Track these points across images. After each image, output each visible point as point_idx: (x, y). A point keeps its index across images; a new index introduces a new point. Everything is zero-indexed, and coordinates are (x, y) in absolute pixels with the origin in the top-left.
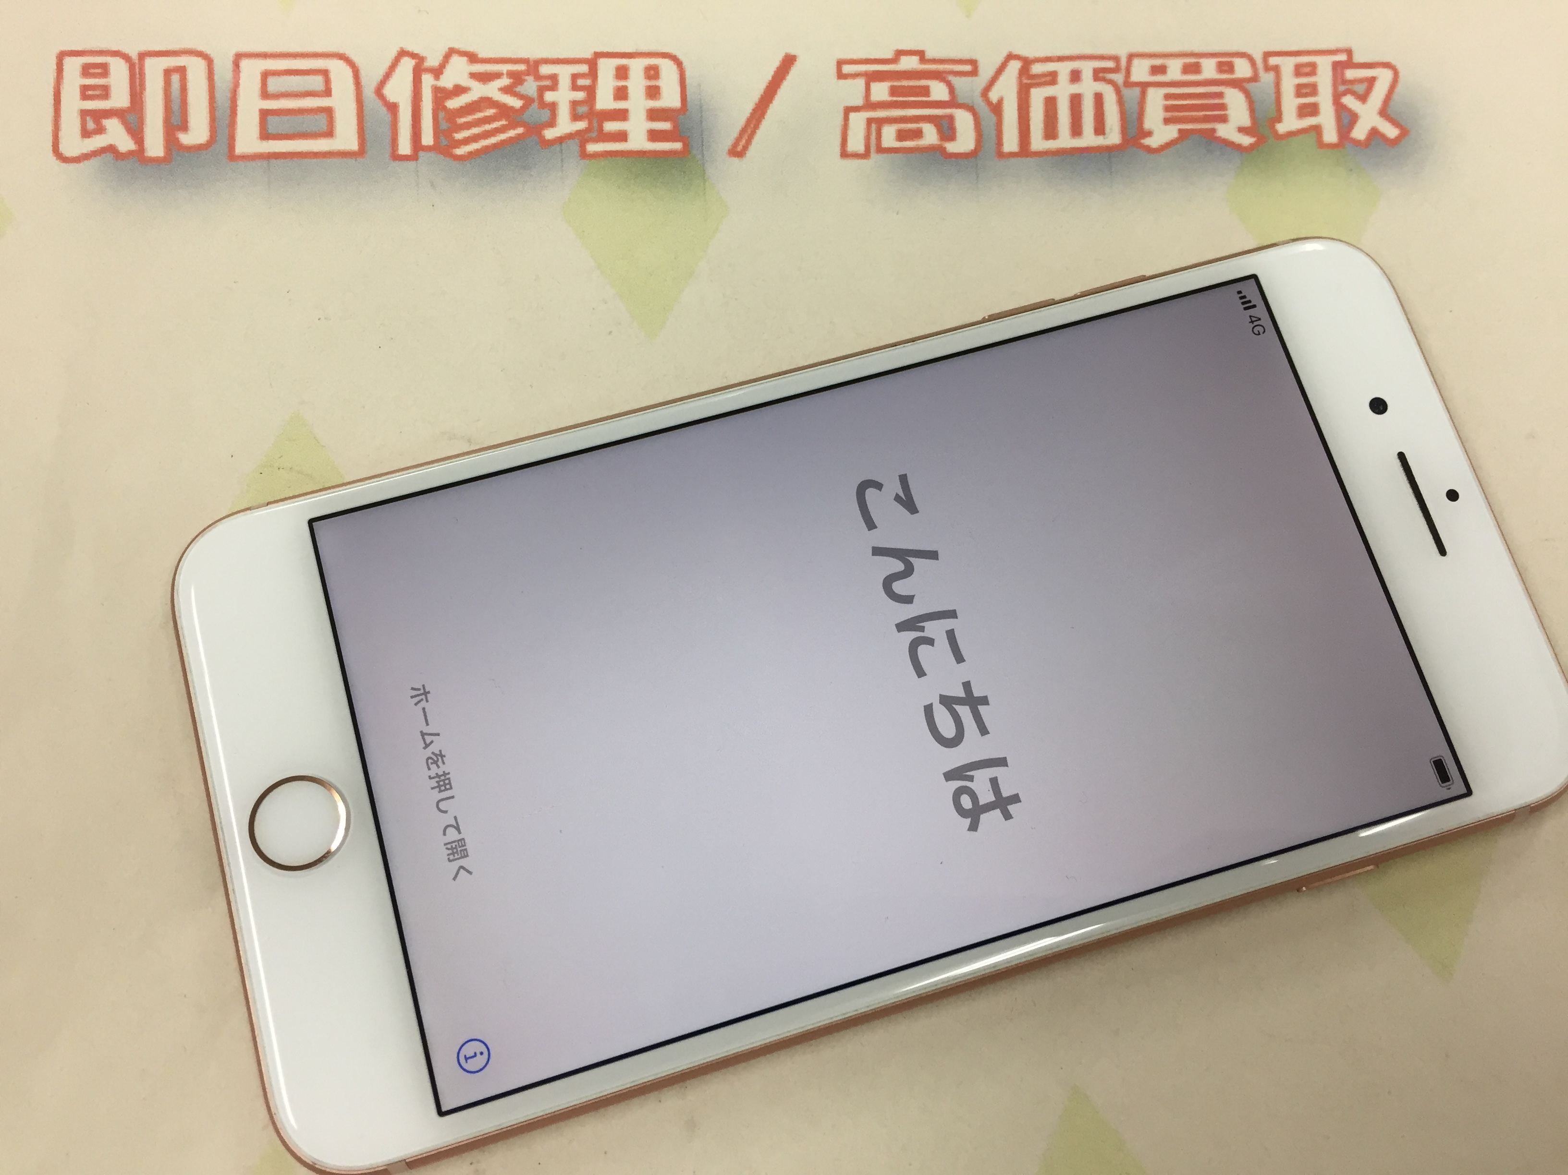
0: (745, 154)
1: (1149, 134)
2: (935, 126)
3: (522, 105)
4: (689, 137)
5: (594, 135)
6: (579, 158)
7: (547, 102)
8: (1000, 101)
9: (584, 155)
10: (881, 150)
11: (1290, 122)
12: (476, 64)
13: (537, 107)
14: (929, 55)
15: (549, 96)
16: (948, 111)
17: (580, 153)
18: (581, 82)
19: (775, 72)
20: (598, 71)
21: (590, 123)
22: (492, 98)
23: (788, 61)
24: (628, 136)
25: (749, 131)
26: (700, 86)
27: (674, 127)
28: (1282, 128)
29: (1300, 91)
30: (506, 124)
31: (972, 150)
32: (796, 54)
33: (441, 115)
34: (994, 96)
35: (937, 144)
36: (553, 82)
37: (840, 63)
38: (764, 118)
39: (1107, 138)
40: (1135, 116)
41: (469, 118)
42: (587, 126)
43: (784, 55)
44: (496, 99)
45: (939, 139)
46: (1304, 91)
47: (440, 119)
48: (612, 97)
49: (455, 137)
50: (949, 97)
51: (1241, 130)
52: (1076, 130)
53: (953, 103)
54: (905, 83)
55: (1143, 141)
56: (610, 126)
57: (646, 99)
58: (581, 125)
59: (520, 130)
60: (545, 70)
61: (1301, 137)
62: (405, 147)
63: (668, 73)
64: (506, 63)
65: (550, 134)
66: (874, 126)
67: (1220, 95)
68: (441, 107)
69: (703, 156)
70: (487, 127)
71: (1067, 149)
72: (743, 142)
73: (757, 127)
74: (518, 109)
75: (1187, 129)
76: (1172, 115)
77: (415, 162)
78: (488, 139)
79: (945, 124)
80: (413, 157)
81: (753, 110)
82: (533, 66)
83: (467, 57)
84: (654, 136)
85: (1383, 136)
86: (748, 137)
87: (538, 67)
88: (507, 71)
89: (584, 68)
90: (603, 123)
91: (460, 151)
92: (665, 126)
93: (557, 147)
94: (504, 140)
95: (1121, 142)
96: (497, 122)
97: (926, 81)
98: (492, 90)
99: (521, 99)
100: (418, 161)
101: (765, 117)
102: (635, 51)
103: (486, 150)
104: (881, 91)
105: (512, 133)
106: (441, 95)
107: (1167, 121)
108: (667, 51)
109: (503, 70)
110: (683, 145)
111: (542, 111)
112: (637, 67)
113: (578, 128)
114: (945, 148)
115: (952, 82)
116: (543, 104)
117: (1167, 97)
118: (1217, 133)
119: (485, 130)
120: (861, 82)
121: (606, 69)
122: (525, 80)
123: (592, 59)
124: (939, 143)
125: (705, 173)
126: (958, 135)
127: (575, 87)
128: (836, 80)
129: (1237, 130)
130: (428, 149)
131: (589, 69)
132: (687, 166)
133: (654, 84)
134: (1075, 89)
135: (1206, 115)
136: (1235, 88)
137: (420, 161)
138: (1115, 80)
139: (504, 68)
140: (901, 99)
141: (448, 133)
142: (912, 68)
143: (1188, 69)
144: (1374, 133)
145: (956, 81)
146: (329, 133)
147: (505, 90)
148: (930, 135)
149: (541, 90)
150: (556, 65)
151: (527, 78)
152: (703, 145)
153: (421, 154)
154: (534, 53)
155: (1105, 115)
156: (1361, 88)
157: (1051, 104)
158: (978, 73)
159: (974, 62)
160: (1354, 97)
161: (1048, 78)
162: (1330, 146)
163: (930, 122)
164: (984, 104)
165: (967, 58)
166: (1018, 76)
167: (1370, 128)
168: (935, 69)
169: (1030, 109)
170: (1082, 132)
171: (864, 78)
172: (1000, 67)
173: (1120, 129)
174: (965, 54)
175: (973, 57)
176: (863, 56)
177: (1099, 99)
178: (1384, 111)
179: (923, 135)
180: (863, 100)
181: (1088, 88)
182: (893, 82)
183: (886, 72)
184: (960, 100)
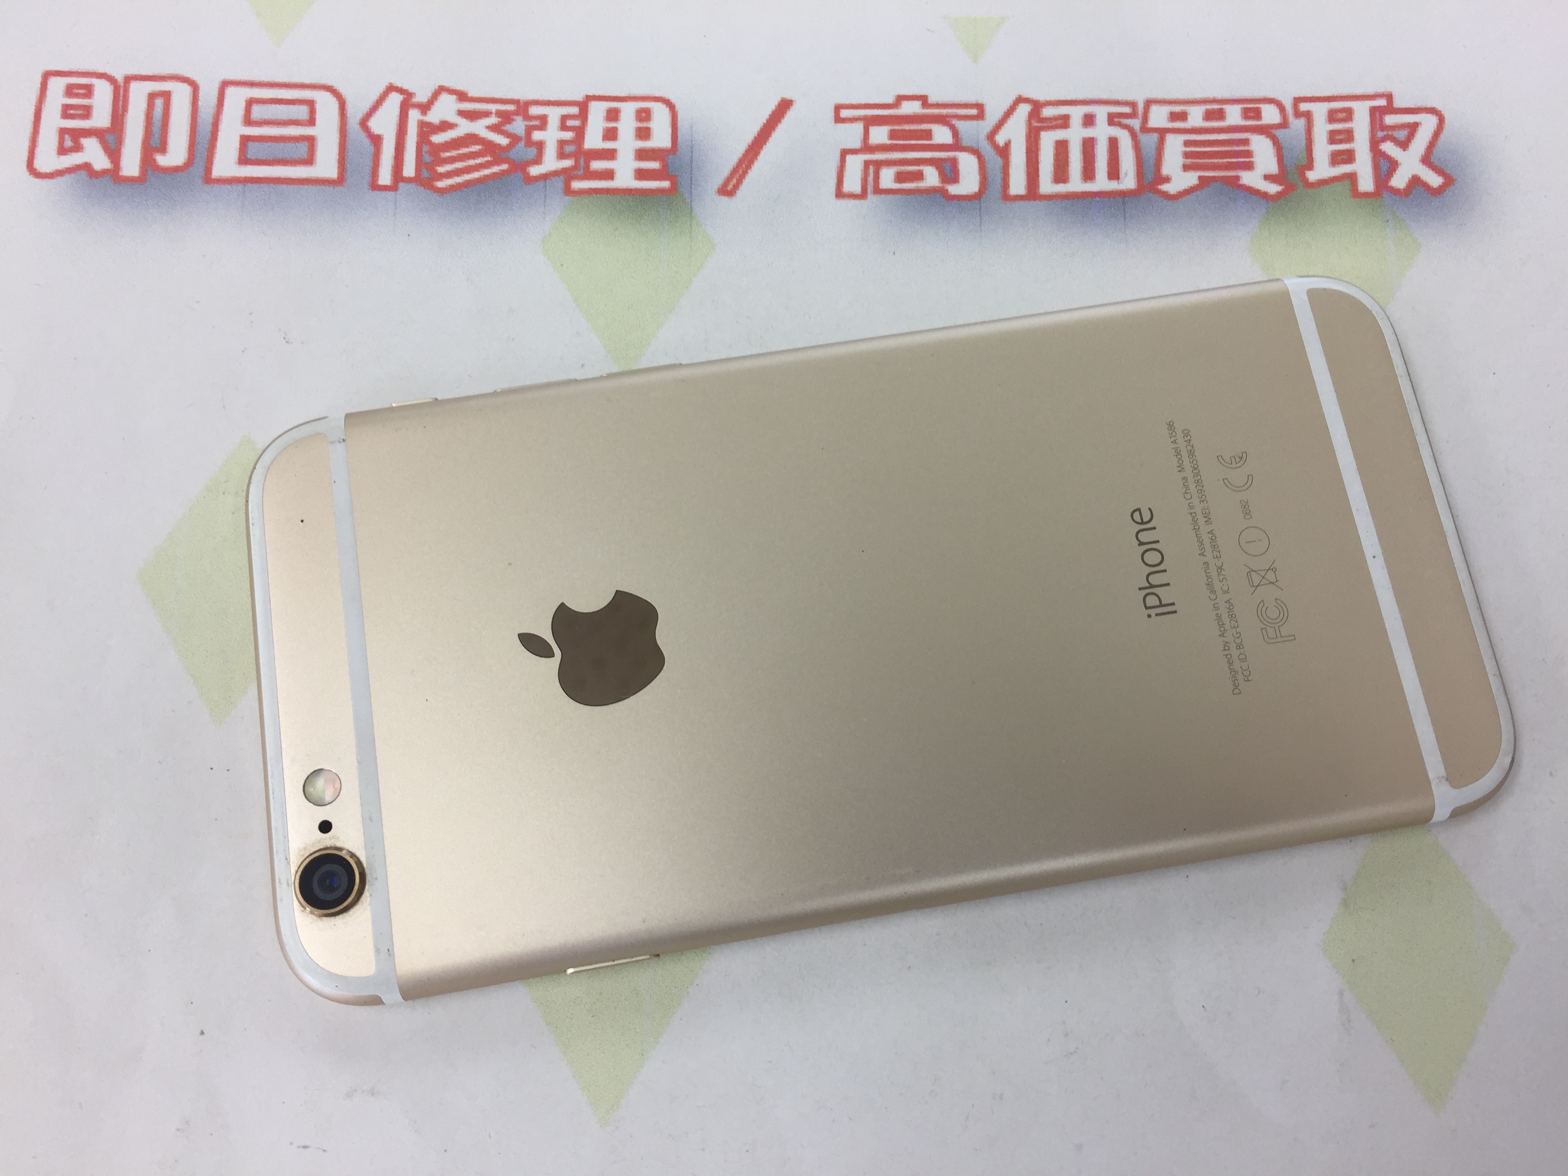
0: (735, 193)
1: (1167, 180)
2: (937, 168)
3: (508, 143)
4: (676, 176)
5: (581, 172)
6: (563, 194)
7: (535, 141)
8: (1008, 144)
9: (568, 191)
10: (878, 191)
11: (1322, 170)
12: (465, 103)
13: (523, 146)
14: (932, 100)
15: (537, 136)
16: (951, 154)
17: (564, 189)
18: (570, 123)
19: (770, 115)
20: (589, 113)
21: (577, 162)
22: (479, 135)
23: (784, 106)
24: (615, 175)
25: (741, 172)
26: (692, 128)
27: (663, 166)
28: (1313, 176)
29: (1333, 137)
30: (491, 161)
31: (976, 193)
32: (793, 99)
33: (426, 148)
34: (1000, 139)
35: (937, 186)
36: (543, 121)
37: (838, 108)
38: (757, 159)
39: (1121, 183)
40: (1152, 161)
41: (454, 153)
42: (574, 164)
43: (779, 99)
44: (483, 136)
45: (941, 180)
46: (1338, 137)
47: (423, 153)
48: (601, 138)
49: (436, 171)
50: (953, 141)
51: (1267, 177)
52: (1088, 174)
53: (957, 146)
54: (907, 127)
55: (1160, 187)
56: (597, 165)
57: (636, 140)
58: (568, 163)
59: (505, 167)
60: (534, 111)
61: (1335, 185)
62: (385, 177)
63: (660, 114)
64: (496, 103)
65: (534, 171)
66: (871, 169)
67: (1246, 142)
68: (426, 141)
69: (691, 195)
70: (472, 162)
71: (1077, 192)
72: (735, 181)
73: (749, 167)
74: (504, 147)
75: (1209, 177)
76: (1192, 162)
77: (395, 192)
78: (470, 173)
79: (947, 166)
80: (393, 188)
81: (746, 151)
82: (522, 107)
83: (456, 95)
84: (641, 174)
85: (1426, 186)
86: (739, 176)
87: (528, 107)
88: (496, 110)
89: (575, 110)
90: (590, 161)
91: (440, 184)
92: (654, 165)
93: (541, 184)
94: (487, 175)
95: (1136, 187)
96: (481, 158)
97: (929, 125)
98: (479, 128)
99: (508, 137)
100: (398, 192)
101: (758, 157)
102: (627, 95)
103: (467, 184)
104: (880, 135)
105: (496, 169)
106: (427, 130)
107: (1186, 168)
108: (659, 96)
109: (491, 110)
110: (672, 184)
111: (530, 149)
112: (628, 110)
113: (565, 166)
114: (947, 190)
115: (956, 126)
116: (529, 142)
117: (1187, 143)
118: (1241, 179)
119: (470, 166)
120: (859, 127)
121: (597, 111)
122: (513, 120)
123: (583, 102)
124: (941, 185)
125: (691, 211)
126: (961, 177)
127: (563, 127)
128: (834, 124)
129: (1263, 178)
130: (409, 180)
131: (580, 109)
132: (674, 203)
133: (645, 126)
134: (1089, 133)
135: (1229, 162)
136: (1261, 134)
137: (399, 192)
138: (1131, 125)
139: (493, 107)
140: (901, 142)
141: (431, 167)
142: (914, 113)
143: (1209, 116)
144: (1415, 181)
145: (960, 125)
146: (309, 161)
147: (493, 128)
148: (931, 177)
149: (529, 130)
150: (547, 107)
151: (515, 117)
152: (691, 184)
153: (401, 185)
154: (524, 94)
155: (1120, 159)
156: (1402, 135)
157: (1062, 147)
158: (985, 117)
159: (980, 107)
160: (1393, 144)
161: (1060, 122)
162: (1366, 195)
163: (931, 165)
164: (990, 147)
165: (973, 103)
166: (1028, 119)
167: (1411, 176)
168: (938, 114)
169: (1039, 153)
170: (1095, 177)
171: (862, 122)
172: (1008, 110)
173: (1136, 174)
174: (971, 99)
175: (980, 102)
176: (863, 101)
177: (1113, 144)
178: (1426, 160)
179: (924, 177)
180: (861, 143)
181: (1102, 132)
182: (893, 126)
183: (886, 116)
184: (965, 143)
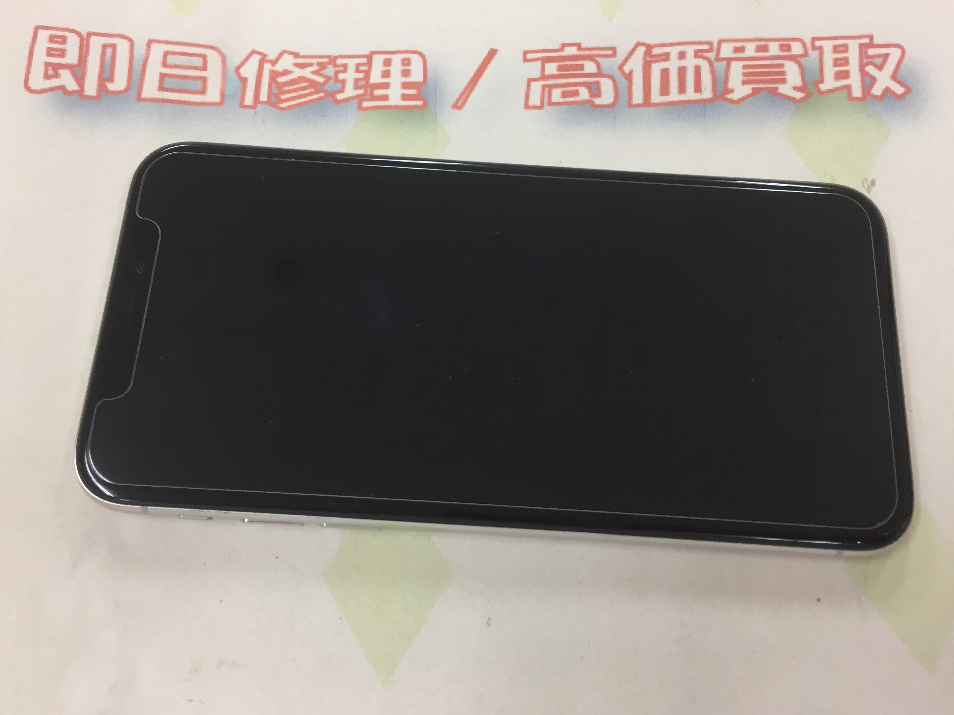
0: (463, 107)
1: (732, 91)
2: (587, 88)
3: (324, 81)
4: (427, 98)
5: (368, 97)
6: (357, 110)
7: (340, 79)
8: (631, 72)
9: (360, 108)
10: (551, 104)
11: (829, 83)
12: (298, 59)
13: (333, 82)
14: (583, 46)
15: (341, 76)
16: (596, 79)
17: (358, 107)
18: (362, 68)
19: (484, 58)
20: (373, 62)
21: (366, 90)
22: (306, 77)
23: (492, 53)
24: (389, 98)
25: (466, 94)
26: (436, 69)
27: (418, 92)
28: (823, 87)
29: (836, 63)
30: (313, 92)
31: (611, 103)
32: (497, 48)
33: (274, 85)
34: (627, 69)
35: (587, 99)
36: (345, 67)
37: (525, 53)
38: (476, 87)
39: (703, 94)
40: (722, 80)
41: (291, 88)
42: (364, 92)
43: (489, 49)
44: (308, 78)
45: (590, 96)
46: (839, 63)
47: (272, 88)
48: (380, 76)
49: (281, 98)
50: (597, 71)
51: (795, 88)
52: (682, 89)
54: (568, 63)
55: (727, 96)
56: (378, 92)
57: (402, 77)
58: (360, 92)
59: (322, 95)
60: (340, 61)
61: (837, 92)
62: (249, 100)
63: (416, 61)
64: (317, 58)
65: (340, 97)
66: (547, 89)
67: (781, 66)
68: (274, 81)
69: (436, 109)
70: (301, 93)
71: (676, 101)
72: (462, 100)
73: (471, 91)
74: (322, 83)
75: (758, 88)
76: (748, 79)
77: (255, 109)
78: (301, 99)
79: (594, 87)
80: (254, 107)
81: (469, 82)
82: (333, 59)
83: (293, 55)
84: (405, 97)
85: (893, 93)
86: (465, 97)
87: (336, 60)
88: (317, 62)
89: (364, 60)
90: (374, 90)
91: (283, 105)
92: (413, 92)
93: (344, 104)
94: (311, 100)
95: (712, 97)
96: (307, 90)
97: (582, 61)
98: (307, 73)
99: (324, 78)
101: (477, 84)
102: (396, 50)
103: (299, 105)
104: (551, 68)
105: (316, 96)
106: (275, 75)
107: (744, 83)
108: (416, 50)
110: (423, 102)
111: (336, 84)
112: (397, 59)
113: (358, 94)
114: (594, 102)
115: (599, 61)
116: (337, 80)
117: (745, 67)
118: (778, 89)
120: (539, 64)
121: (378, 61)
122: (327, 67)
123: (369, 55)
124: (590, 99)
125: (436, 119)
126: (602, 93)
127: (358, 71)
128: (523, 63)
129: (792, 89)
130: (264, 103)
131: (367, 60)
132: (425, 113)
133: (407, 69)
134: (682, 63)
135: (771, 79)
136: (791, 61)
137: (257, 109)
138: (709, 57)
139: (315, 61)
140: (565, 73)
141: (277, 95)
142: (572, 54)
143: (759, 49)
144: (887, 91)
145: (601, 60)
146: (203, 92)
147: (315, 73)
148: (584, 94)
149: (337, 73)
150: (347, 59)
152: (436, 102)
153: (259, 105)
154: (334, 52)
155: (702, 80)
156: (878, 61)
157: (665, 73)
158: (617, 55)
159: (614, 49)
160: (873, 67)
161: (664, 57)
162: (857, 99)
163: (584, 86)
164: (620, 74)
165: (610, 47)
166: (643, 56)
167: (884, 87)
168: (587, 54)
169: (651, 77)
170: (686, 91)
171: (541, 61)
172: (631, 51)
173: (712, 89)
174: (608, 45)
175: (613, 46)
176: (541, 48)
177: (698, 69)
178: (894, 77)
179: (579, 94)
180: (540, 74)
181: (690, 62)
182: (560, 63)
183: (556, 57)
184: (604, 72)
